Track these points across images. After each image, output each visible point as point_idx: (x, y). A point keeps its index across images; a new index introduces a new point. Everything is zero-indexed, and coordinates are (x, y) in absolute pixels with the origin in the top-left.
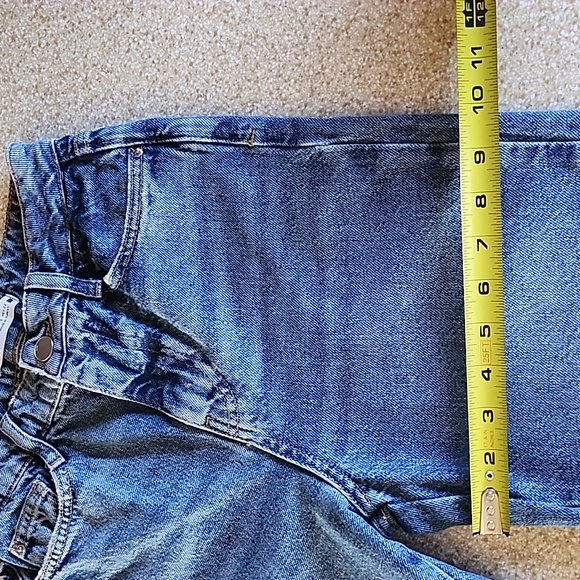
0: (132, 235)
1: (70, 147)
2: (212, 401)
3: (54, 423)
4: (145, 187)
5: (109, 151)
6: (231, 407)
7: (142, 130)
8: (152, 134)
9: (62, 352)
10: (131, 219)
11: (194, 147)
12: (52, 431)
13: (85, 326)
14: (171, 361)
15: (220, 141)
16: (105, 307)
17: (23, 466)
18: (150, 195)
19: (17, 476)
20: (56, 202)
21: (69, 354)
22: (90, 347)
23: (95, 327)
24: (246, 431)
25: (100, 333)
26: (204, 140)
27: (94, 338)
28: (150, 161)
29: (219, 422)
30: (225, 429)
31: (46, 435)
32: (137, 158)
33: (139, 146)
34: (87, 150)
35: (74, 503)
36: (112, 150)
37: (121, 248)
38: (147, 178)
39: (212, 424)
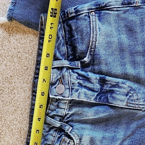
0: (94, 43)
1: (66, 14)
2: (128, 97)
3: (66, 115)
4: (98, 25)
5: (82, 14)
6: (136, 98)
7: (94, 5)
8: (98, 6)
9: (69, 89)
10: (93, 37)
11: (115, 9)
12: (65, 118)
13: (77, 78)
14: (110, 86)
15: (124, 6)
16: (82, 71)
17: (56, 133)
18: (99, 28)
19: (54, 137)
20: (61, 35)
21: (72, 89)
22: (80, 85)
23: (80, 78)
24: (142, 105)
25: (83, 80)
26: (119, 7)
27: (81, 82)
28: (98, 16)
29: (131, 104)
30: (134, 106)
31: (63, 120)
32: (93, 16)
33: (93, 11)
34: (74, 14)
35: (81, 142)
36: (83, 13)
37: (90, 48)
38: (98, 22)
39: (129, 105)
